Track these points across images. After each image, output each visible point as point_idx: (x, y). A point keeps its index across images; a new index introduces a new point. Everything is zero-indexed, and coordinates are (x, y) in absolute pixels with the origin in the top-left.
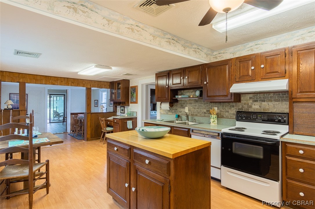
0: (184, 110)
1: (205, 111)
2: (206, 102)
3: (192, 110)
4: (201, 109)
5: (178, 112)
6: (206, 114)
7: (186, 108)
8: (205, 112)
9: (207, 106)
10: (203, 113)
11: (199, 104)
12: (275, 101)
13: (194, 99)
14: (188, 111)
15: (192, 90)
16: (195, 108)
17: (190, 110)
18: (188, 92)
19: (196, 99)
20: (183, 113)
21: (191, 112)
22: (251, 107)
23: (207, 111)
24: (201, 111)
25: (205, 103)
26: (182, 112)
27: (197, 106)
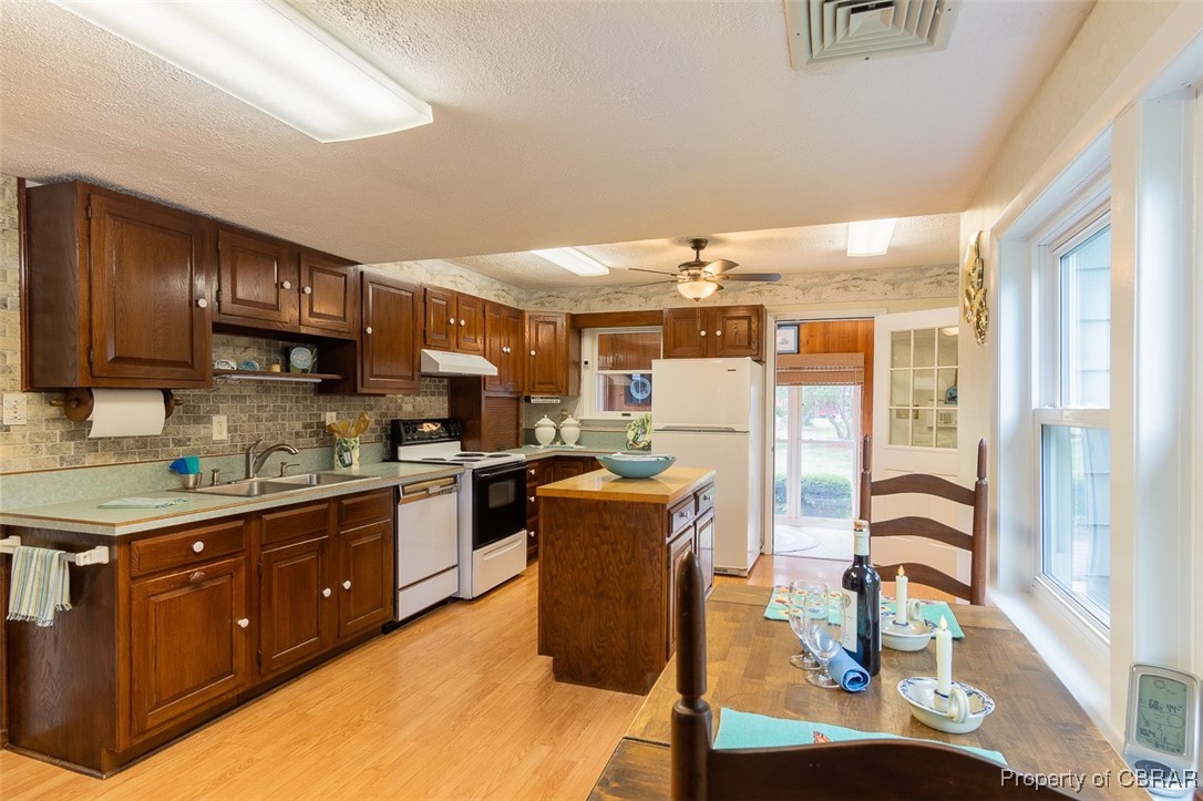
0: (206, 431)
1: (298, 426)
2: (301, 394)
3: (246, 426)
4: (283, 420)
5: (166, 445)
6: (302, 437)
7: (216, 418)
8: (297, 433)
9: (305, 407)
10: (291, 434)
11: (276, 401)
12: (433, 394)
13: (256, 381)
14: (229, 431)
15: (244, 340)
16: (259, 420)
17: (236, 430)
18: (227, 344)
19: (262, 381)
20: (193, 445)
21: (243, 437)
22: (400, 408)
23: (305, 427)
24: (284, 430)
25: (297, 397)
26: (189, 440)
27: (267, 409)
